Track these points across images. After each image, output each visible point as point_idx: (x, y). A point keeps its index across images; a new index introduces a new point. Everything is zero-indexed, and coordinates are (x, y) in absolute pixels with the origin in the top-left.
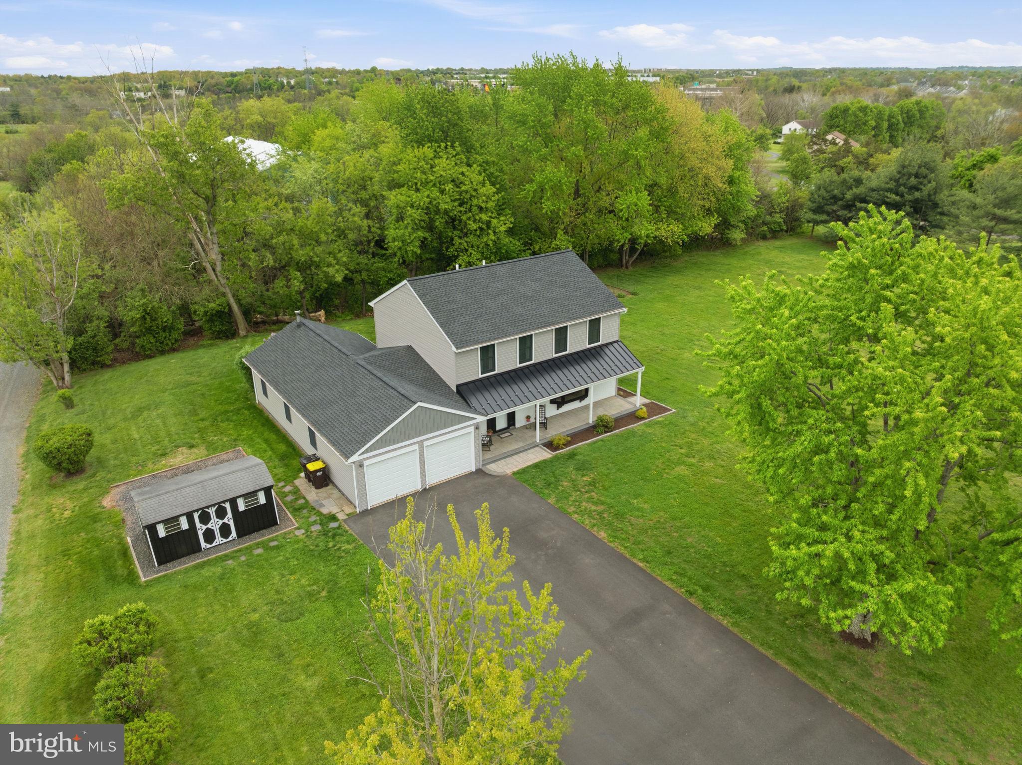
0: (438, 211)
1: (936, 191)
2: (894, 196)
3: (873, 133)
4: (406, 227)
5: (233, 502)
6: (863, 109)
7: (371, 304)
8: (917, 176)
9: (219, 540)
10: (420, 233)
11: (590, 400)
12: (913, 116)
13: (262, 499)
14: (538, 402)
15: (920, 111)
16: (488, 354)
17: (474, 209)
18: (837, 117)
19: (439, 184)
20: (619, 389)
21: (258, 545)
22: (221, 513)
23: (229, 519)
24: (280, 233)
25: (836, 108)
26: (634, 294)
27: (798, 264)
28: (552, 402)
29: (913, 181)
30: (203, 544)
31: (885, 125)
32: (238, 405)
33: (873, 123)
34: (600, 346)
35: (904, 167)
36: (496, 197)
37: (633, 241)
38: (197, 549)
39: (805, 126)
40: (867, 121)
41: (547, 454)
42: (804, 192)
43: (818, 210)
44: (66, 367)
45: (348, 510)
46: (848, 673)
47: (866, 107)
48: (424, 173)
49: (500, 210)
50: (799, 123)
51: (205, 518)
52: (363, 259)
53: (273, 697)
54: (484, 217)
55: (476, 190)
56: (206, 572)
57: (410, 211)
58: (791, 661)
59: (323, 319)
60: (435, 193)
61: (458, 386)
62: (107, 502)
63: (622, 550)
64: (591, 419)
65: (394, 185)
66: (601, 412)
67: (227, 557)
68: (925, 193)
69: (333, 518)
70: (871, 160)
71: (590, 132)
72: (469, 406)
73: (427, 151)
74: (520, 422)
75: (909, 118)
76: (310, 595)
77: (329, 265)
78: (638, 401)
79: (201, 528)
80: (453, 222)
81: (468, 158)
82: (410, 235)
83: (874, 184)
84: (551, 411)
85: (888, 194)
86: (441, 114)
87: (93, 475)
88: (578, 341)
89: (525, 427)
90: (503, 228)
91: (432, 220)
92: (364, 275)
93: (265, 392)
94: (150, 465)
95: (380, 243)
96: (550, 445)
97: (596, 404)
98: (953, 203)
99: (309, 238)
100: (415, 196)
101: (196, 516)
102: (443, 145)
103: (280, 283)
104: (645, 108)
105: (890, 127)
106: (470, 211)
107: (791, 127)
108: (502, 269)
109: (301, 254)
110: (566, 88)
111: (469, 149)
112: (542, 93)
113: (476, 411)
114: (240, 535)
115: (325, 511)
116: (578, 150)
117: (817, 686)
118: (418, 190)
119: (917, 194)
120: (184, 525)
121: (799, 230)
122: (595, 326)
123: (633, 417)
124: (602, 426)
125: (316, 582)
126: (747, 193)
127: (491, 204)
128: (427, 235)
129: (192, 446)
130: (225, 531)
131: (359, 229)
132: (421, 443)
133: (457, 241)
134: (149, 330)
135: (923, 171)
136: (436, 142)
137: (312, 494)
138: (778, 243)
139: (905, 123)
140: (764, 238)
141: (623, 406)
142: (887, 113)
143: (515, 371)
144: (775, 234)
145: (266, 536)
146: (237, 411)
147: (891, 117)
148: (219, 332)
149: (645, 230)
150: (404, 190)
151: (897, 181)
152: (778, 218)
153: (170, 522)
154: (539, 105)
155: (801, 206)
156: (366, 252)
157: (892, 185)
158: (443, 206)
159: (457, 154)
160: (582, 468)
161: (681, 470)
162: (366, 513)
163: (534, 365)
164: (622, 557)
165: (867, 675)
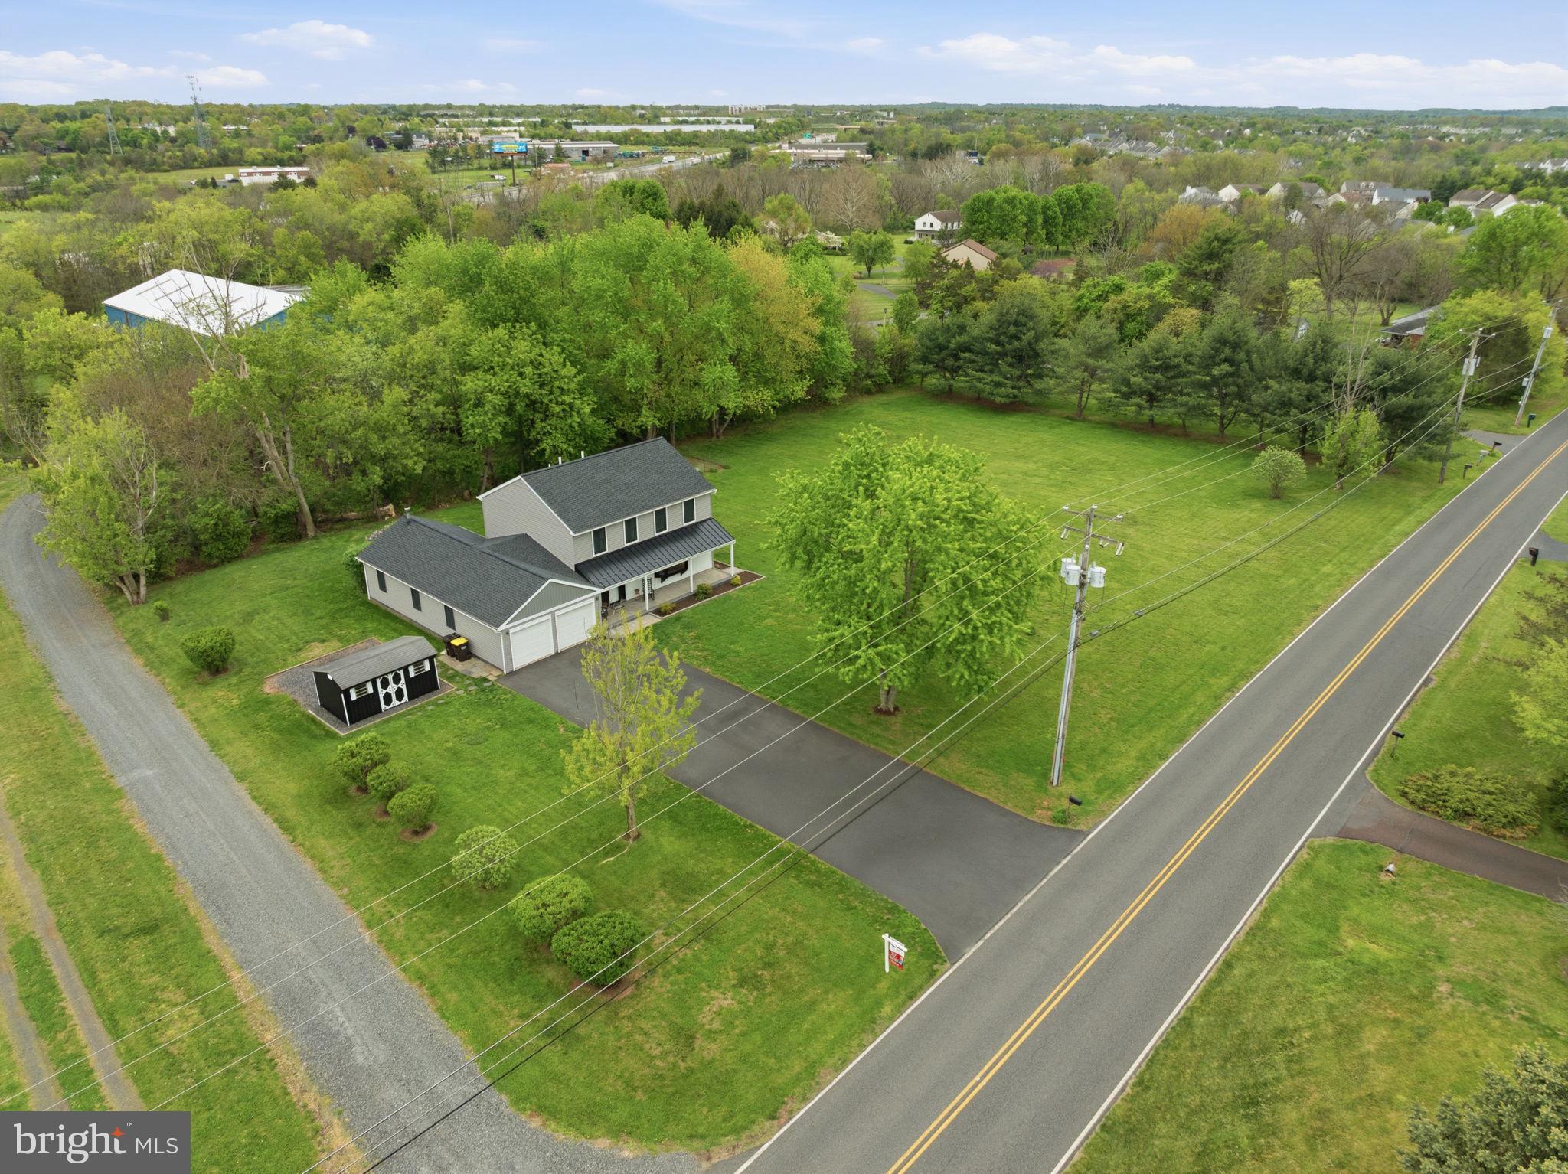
0: (517, 394)
1: (1037, 339)
2: (993, 346)
3: (1025, 230)
4: (486, 413)
5: (406, 669)
6: (1011, 201)
7: (480, 498)
8: (1016, 324)
9: (395, 702)
10: (501, 419)
11: (691, 572)
12: (1074, 206)
13: (427, 668)
14: (646, 576)
15: (1082, 199)
16: (599, 537)
17: (557, 392)
18: (979, 210)
19: (518, 368)
20: (715, 563)
21: (428, 704)
22: (397, 680)
23: (402, 685)
24: (355, 428)
25: (978, 199)
26: (725, 467)
27: (901, 424)
28: (657, 575)
29: (1012, 330)
30: (384, 707)
31: (1040, 219)
32: (349, 603)
33: (1023, 218)
34: (696, 524)
35: (1002, 315)
36: (579, 378)
37: (722, 411)
38: (378, 710)
39: (944, 220)
40: (1016, 217)
41: (657, 619)
42: (910, 341)
43: (924, 360)
44: (143, 581)
45: (498, 673)
46: (876, 730)
47: (1014, 198)
48: (500, 355)
49: (582, 391)
50: (935, 216)
51: (385, 684)
52: (440, 448)
53: (484, 785)
54: (568, 399)
55: (556, 372)
56: (393, 725)
57: (489, 396)
58: (839, 727)
59: (394, 513)
60: (515, 378)
61: (576, 566)
62: (269, 688)
63: (723, 678)
64: (692, 589)
65: (466, 368)
66: (700, 582)
67: (404, 714)
68: (1025, 342)
69: (486, 680)
70: (996, 288)
71: (670, 308)
72: (588, 581)
73: (501, 331)
74: (630, 594)
75: (1069, 208)
76: (488, 728)
77: (407, 457)
78: (733, 571)
79: (382, 692)
80: (532, 404)
81: (544, 337)
82: (491, 420)
83: (976, 332)
84: (657, 584)
85: (988, 345)
86: (511, 290)
87: (240, 671)
88: (675, 521)
89: (635, 599)
90: (587, 410)
91: (512, 405)
92: (439, 464)
93: (383, 587)
94: (291, 659)
95: (458, 430)
96: (659, 612)
97: (695, 576)
98: (1053, 352)
99: (382, 430)
100: (494, 381)
101: (379, 681)
102: (518, 325)
103: (357, 477)
104: (725, 277)
105: (1046, 222)
106: (551, 393)
107: (927, 221)
108: (603, 459)
109: (380, 448)
110: (642, 258)
111: (542, 325)
112: (617, 266)
113: (594, 585)
114: (410, 698)
115: (476, 676)
116: (658, 324)
117: (854, 737)
118: (494, 374)
119: (1017, 344)
120: (370, 690)
121: (909, 381)
122: (689, 507)
123: (729, 584)
124: (702, 593)
125: (489, 720)
126: (842, 351)
127: (573, 386)
128: (507, 419)
129: (323, 641)
130: (399, 694)
131: (433, 416)
132: (553, 613)
133: (538, 424)
134: (219, 537)
135: (1021, 318)
136: (509, 320)
137: (459, 666)
138: (883, 398)
139: (1065, 217)
140: (869, 392)
141: (720, 576)
142: (1040, 205)
143: (623, 550)
144: (880, 388)
145: (433, 697)
146: (353, 607)
147: (1046, 208)
148: (283, 535)
149: (732, 402)
150: (480, 374)
151: (996, 330)
152: (883, 370)
153: (360, 686)
154: (615, 279)
155: (908, 355)
156: (442, 440)
157: (992, 334)
158: (524, 390)
159: (534, 333)
160: (688, 627)
161: (768, 622)
162: (511, 674)
163: (639, 544)
164: (724, 683)
165: (887, 729)
